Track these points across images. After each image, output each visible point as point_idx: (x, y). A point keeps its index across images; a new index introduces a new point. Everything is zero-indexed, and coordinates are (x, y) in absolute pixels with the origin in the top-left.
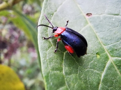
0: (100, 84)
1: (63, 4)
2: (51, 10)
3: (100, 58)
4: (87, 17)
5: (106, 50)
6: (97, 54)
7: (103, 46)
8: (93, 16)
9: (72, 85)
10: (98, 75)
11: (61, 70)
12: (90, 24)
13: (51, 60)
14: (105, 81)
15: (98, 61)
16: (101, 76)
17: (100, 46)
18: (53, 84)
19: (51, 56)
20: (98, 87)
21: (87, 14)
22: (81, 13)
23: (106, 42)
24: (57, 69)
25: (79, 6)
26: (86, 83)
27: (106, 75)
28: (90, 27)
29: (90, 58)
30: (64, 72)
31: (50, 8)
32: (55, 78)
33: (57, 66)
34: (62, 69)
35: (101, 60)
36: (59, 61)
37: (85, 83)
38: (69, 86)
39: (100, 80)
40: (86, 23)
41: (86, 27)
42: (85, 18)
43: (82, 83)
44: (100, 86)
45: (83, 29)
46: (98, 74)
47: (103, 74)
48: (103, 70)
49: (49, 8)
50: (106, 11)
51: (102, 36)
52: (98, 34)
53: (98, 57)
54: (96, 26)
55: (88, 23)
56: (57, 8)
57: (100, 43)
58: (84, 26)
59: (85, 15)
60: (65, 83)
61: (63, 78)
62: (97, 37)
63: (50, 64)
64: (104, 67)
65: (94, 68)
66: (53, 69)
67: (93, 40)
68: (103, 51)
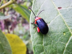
0: (65, 50)
1: (44, 3)
2: (37, 9)
3: (66, 35)
4: (59, 10)
5: (70, 30)
6: (64, 32)
7: (68, 27)
8: (62, 9)
9: (48, 51)
10: (64, 45)
12: (60, 14)
13: (36, 39)
14: (68, 48)
15: (64, 37)
17: (66, 27)
19: (36, 37)
20: (63, 52)
21: (59, 8)
22: (55, 7)
23: (70, 25)
24: (39, 43)
25: (53, 3)
26: (56, 49)
27: (69, 45)
28: (60, 16)
29: (59, 35)
30: (43, 44)
32: (38, 48)
35: (66, 36)
36: (41, 39)
37: (55, 49)
38: (46, 51)
39: (65, 48)
40: (58, 13)
42: (57, 10)
43: (54, 49)
44: (65, 51)
45: (56, 17)
46: (64, 44)
47: (67, 44)
48: (67, 42)
49: (35, 7)
50: (71, 5)
51: (68, 21)
52: (65, 20)
53: (65, 34)
54: (64, 15)
55: (59, 14)
56: (40, 6)
58: (57, 16)
59: (57, 8)
61: (43, 48)
62: (64, 22)
63: (36, 41)
64: (68, 40)
66: (37, 44)
67: (62, 24)
68: (68, 30)
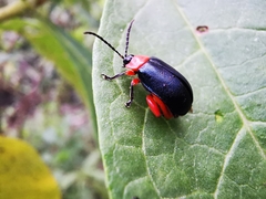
0: (221, 177)
1: (147, 4)
2: (121, 19)
3: (224, 123)
4: (198, 35)
5: (236, 106)
6: (216, 113)
7: (231, 96)
8: (210, 31)
9: (161, 174)
10: (218, 159)
11: (138, 143)
12: (203, 50)
13: (118, 123)
14: (233, 171)
15: (219, 128)
16: (223, 160)
17: (223, 96)
18: (121, 171)
19: (118, 115)
20: (216, 183)
21: (198, 28)
22: (185, 25)
23: (238, 88)
24: (130, 142)
25: (180, 9)
26: (190, 173)
27: (235, 159)
28: (204, 55)
29: (200, 121)
30: (144, 148)
31: (120, 14)
32: (125, 159)
33: (131, 134)
34: (141, 143)
35: (225, 126)
36: (134, 125)
37: (187, 172)
38: (154, 176)
39: (221, 168)
40: (196, 46)
41: (195, 55)
42: (193, 36)
43: (182, 172)
44: (221, 180)
45: (189, 59)
46: (217, 155)
47: (228, 157)
48: (228, 148)
49: (116, 14)
50: (239, 22)
51: (229, 76)
52: (220, 72)
53: (219, 119)
54: (217, 55)
55: (199, 48)
56: (133, 14)
57: (223, 91)
58: (192, 53)
59: (193, 29)
60: (145, 170)
61: (143, 160)
62: (217, 78)
63: (116, 131)
64: (232, 141)
65: (209, 144)
66: (122, 141)
67: (209, 83)
68: (231, 107)
